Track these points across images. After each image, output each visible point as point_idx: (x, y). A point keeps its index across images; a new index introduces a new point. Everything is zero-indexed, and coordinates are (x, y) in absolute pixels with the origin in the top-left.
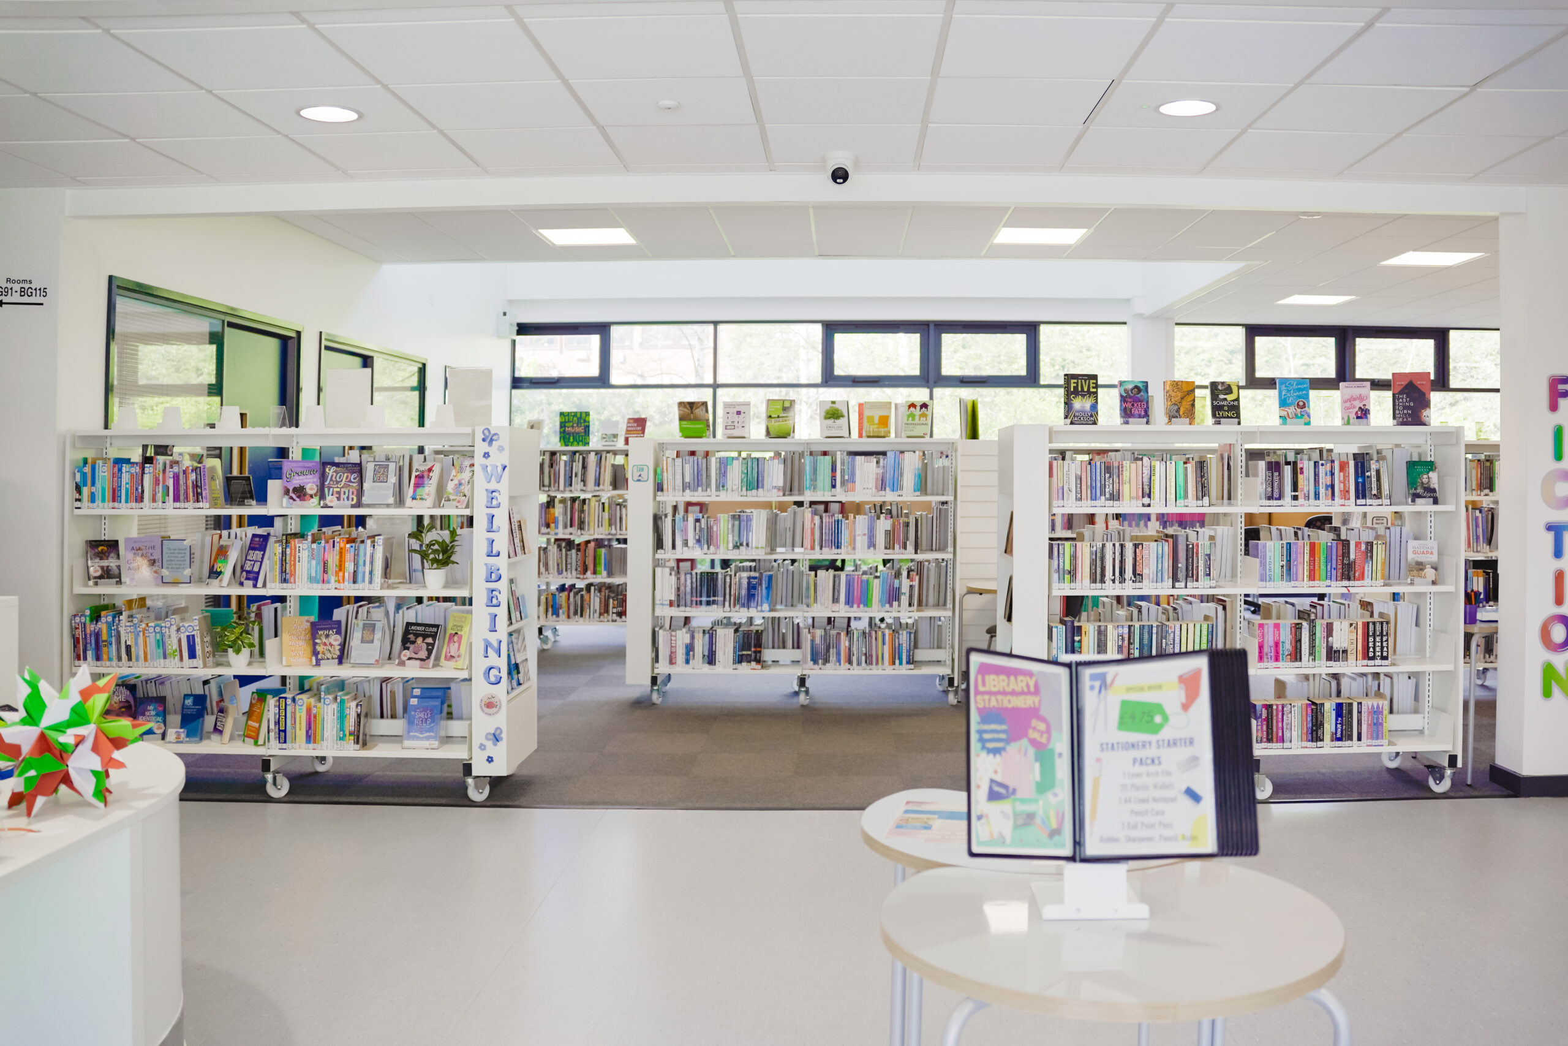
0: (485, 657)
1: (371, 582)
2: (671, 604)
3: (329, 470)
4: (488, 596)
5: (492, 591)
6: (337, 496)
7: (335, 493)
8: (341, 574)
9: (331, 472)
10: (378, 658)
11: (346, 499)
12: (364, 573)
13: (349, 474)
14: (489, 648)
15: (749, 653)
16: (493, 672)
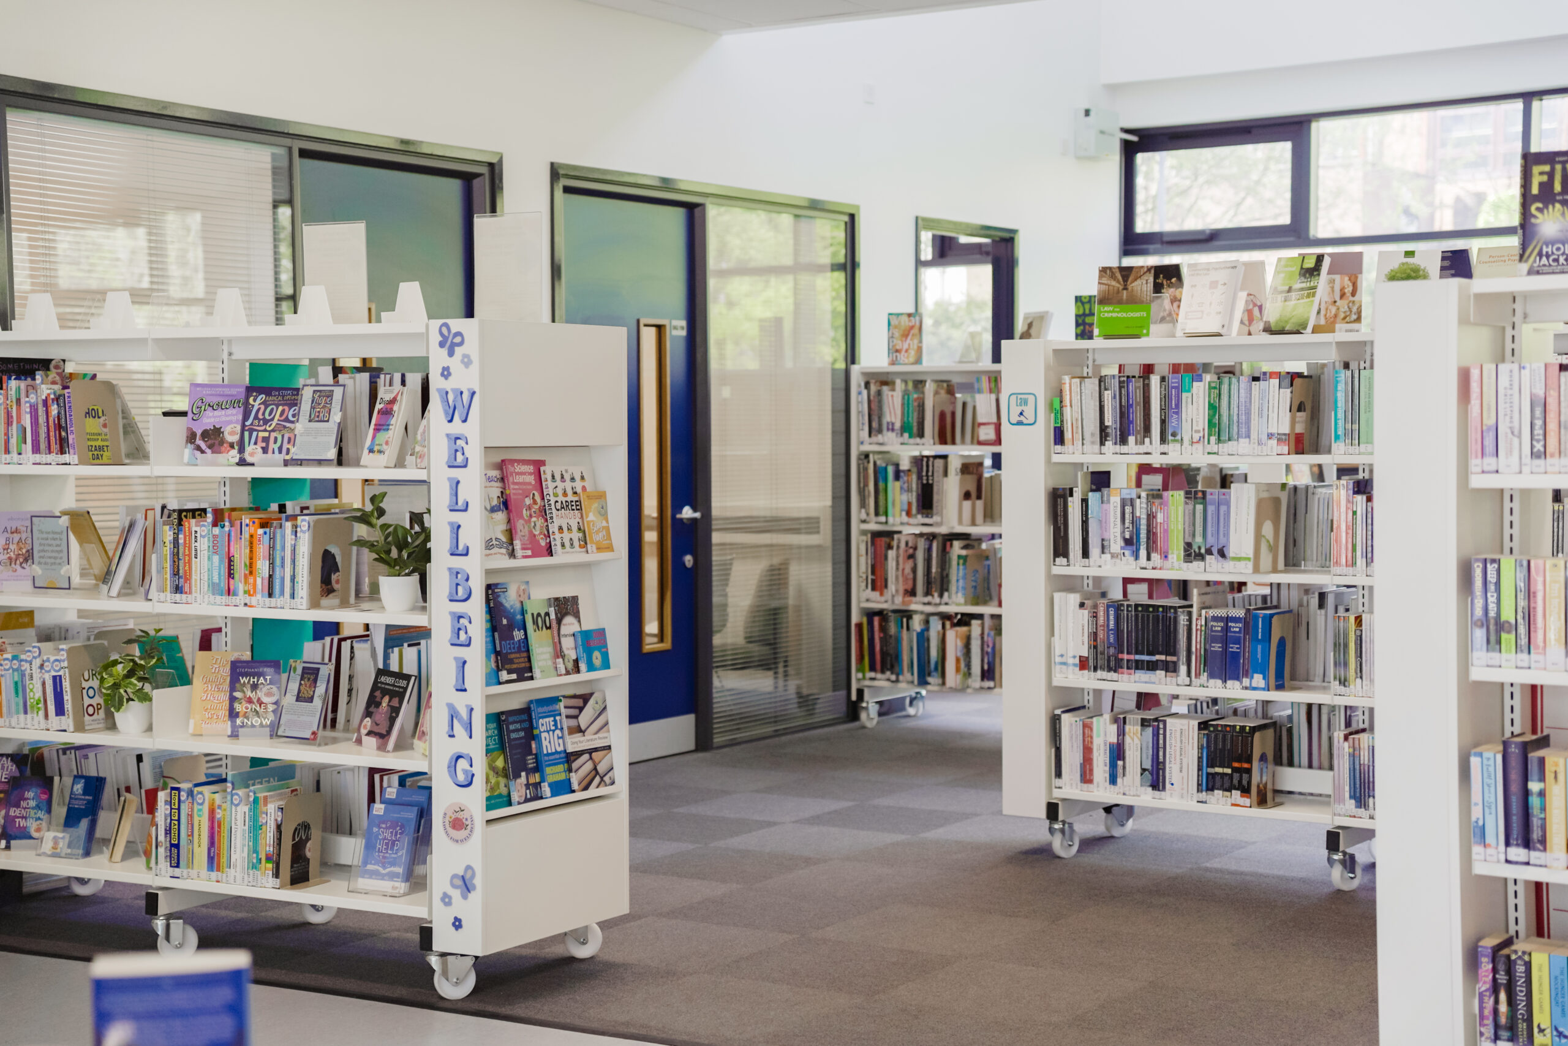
0: (450, 736)
1: (293, 596)
2: (1083, 664)
3: (255, 400)
4: (453, 626)
5: (460, 617)
6: (264, 445)
7: (260, 440)
8: (251, 580)
9: (256, 404)
10: (315, 729)
11: (276, 451)
12: (283, 579)
13: (286, 408)
14: (455, 721)
15: (1229, 771)
16: (462, 764)
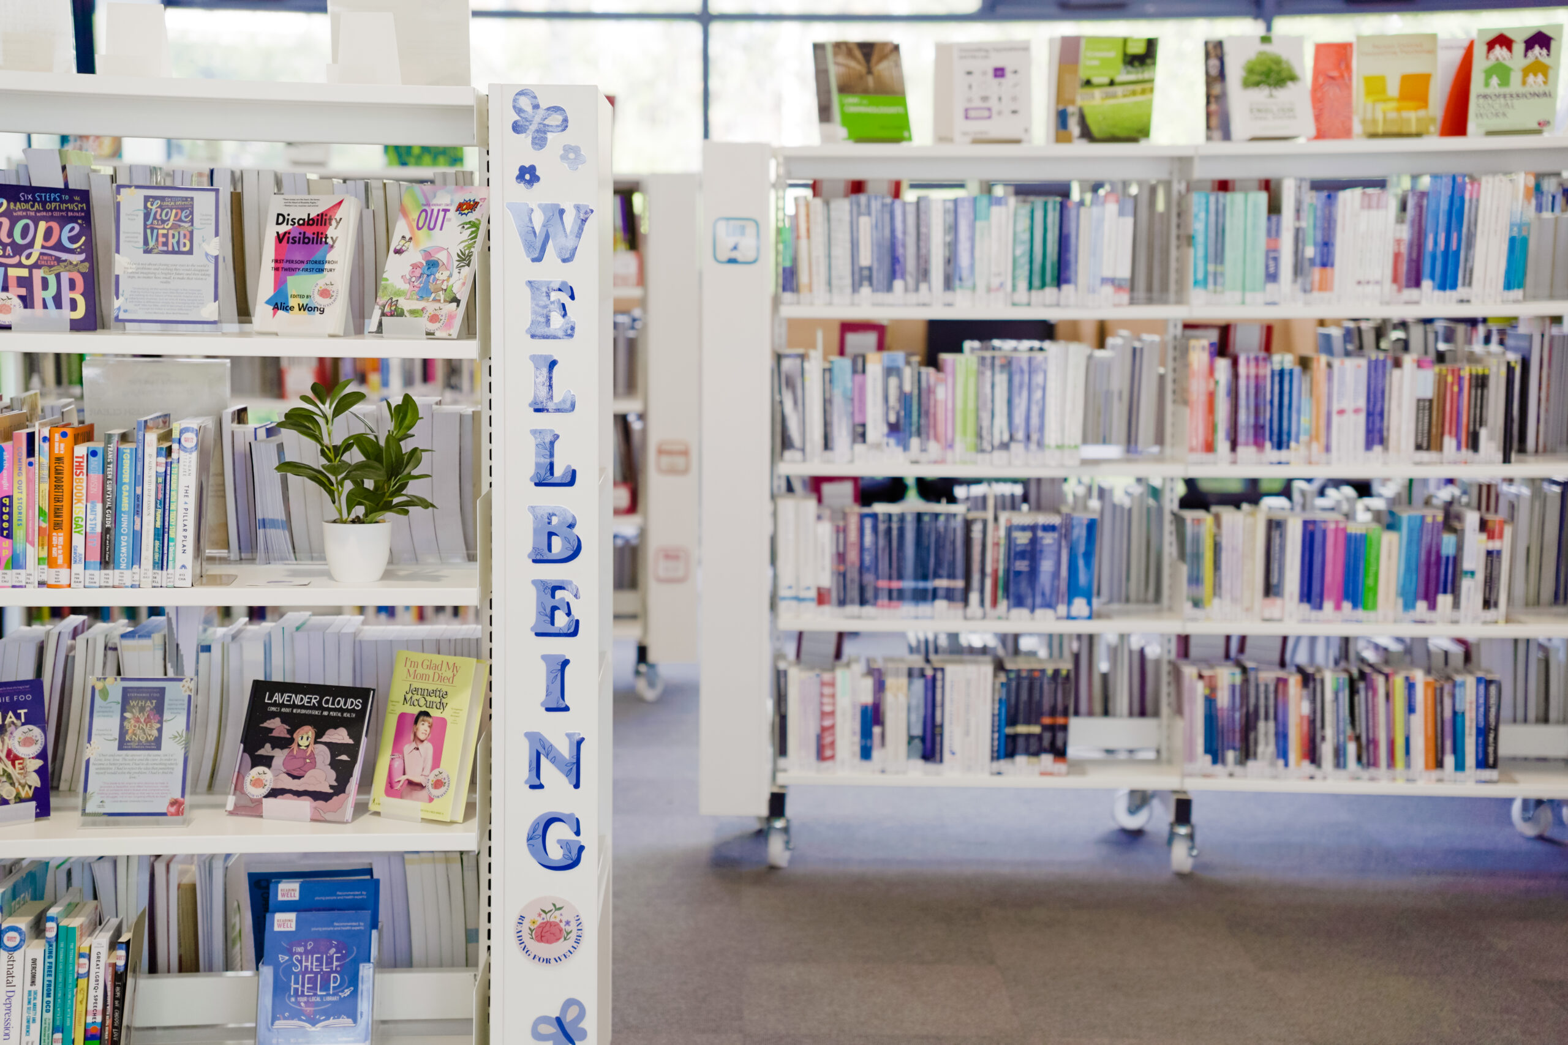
0: (532, 787)
1: (161, 563)
2: (822, 598)
4: (541, 604)
5: (555, 588)
6: (23, 292)
7: (12, 283)
8: (59, 538)
10: (178, 795)
11: (50, 303)
12: (137, 537)
13: (55, 226)
14: (543, 759)
15: (1034, 730)
16: (558, 832)
